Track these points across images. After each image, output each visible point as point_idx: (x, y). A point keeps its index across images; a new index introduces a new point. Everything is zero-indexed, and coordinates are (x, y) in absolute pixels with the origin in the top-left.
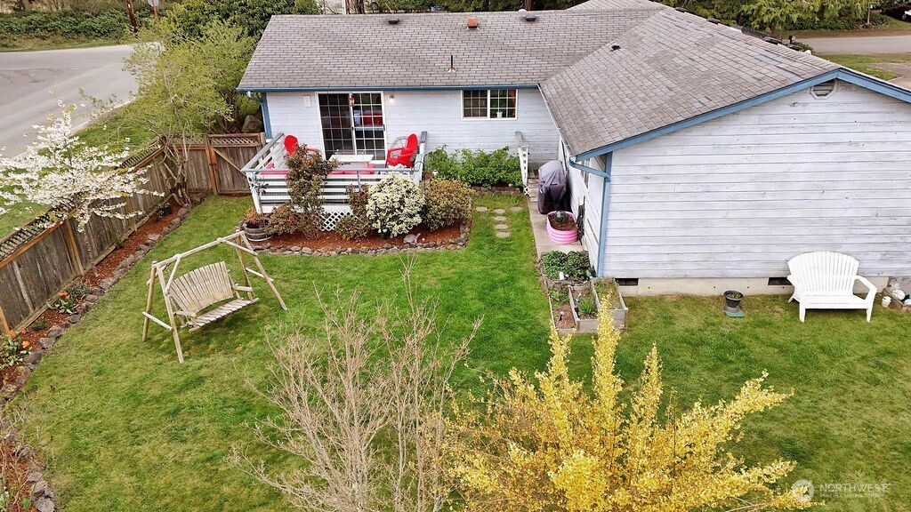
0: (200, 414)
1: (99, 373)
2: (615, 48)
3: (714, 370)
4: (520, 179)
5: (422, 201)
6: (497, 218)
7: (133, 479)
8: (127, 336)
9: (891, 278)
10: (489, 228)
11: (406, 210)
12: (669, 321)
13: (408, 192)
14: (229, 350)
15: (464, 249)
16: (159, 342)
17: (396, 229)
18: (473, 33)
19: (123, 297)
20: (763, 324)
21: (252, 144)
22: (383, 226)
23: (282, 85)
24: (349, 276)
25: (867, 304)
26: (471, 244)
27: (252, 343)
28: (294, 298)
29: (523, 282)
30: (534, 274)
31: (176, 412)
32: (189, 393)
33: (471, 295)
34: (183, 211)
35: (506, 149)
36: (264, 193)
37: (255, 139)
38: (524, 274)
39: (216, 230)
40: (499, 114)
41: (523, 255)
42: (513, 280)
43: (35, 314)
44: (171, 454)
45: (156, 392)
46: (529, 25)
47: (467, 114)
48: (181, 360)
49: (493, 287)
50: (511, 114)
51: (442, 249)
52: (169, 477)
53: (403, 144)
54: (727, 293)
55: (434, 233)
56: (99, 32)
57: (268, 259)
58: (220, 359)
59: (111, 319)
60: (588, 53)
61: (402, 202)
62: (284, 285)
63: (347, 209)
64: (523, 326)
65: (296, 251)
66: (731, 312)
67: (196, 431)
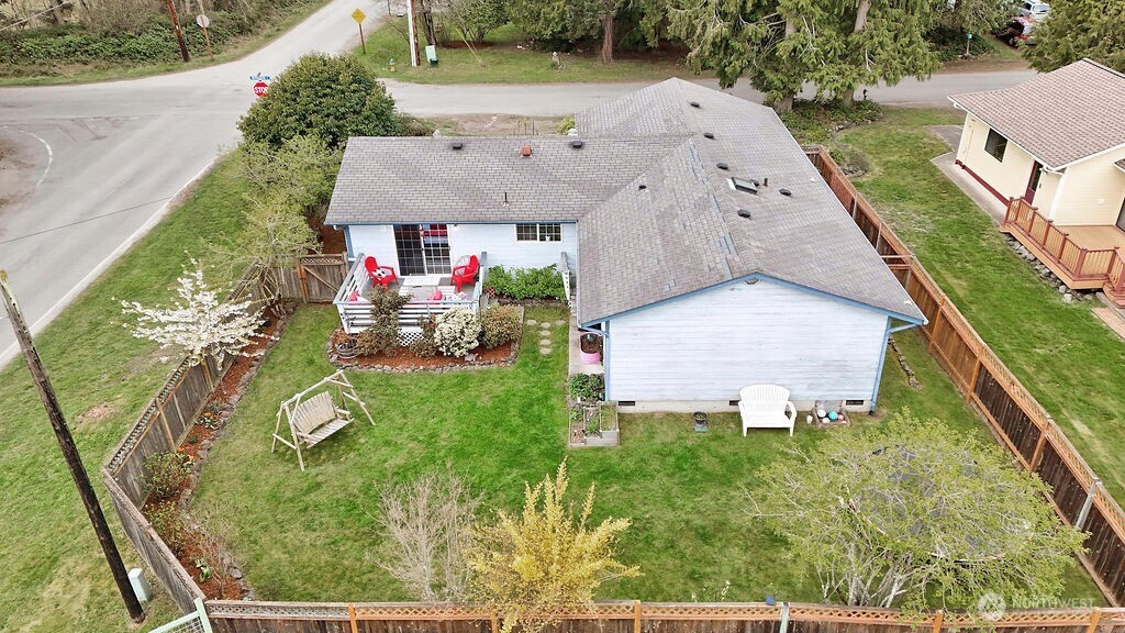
0: (322, 511)
1: (247, 480)
2: (642, 187)
3: (671, 476)
4: (564, 296)
5: (479, 329)
6: (543, 333)
7: (287, 555)
8: (259, 448)
9: (816, 402)
10: (535, 343)
11: (465, 339)
12: (652, 435)
13: (467, 323)
14: (336, 460)
15: (513, 367)
16: (284, 454)
17: (457, 354)
18: (527, 161)
19: (248, 413)
20: (717, 438)
21: (337, 263)
22: (448, 350)
23: (362, 218)
24: (421, 393)
25: (790, 424)
26: (518, 361)
27: (352, 455)
28: (380, 414)
29: (554, 401)
30: (563, 392)
31: (306, 509)
32: (312, 495)
33: (513, 411)
34: (280, 323)
35: (555, 265)
36: (353, 325)
37: (340, 258)
38: (555, 393)
39: (311, 344)
40: (548, 238)
41: (558, 374)
42: (546, 398)
43: (188, 429)
44: (307, 540)
45: (289, 494)
46: (575, 152)
47: (520, 238)
48: (303, 470)
49: (531, 405)
50: (558, 238)
51: (495, 366)
52: (309, 554)
53: (466, 262)
54: (696, 414)
55: (489, 350)
56: (145, 54)
57: (356, 376)
58: (330, 468)
59: (244, 433)
60: (623, 186)
61: (462, 332)
62: (372, 401)
63: (419, 330)
64: (548, 440)
65: (378, 368)
66: (699, 428)
67: (321, 523)
